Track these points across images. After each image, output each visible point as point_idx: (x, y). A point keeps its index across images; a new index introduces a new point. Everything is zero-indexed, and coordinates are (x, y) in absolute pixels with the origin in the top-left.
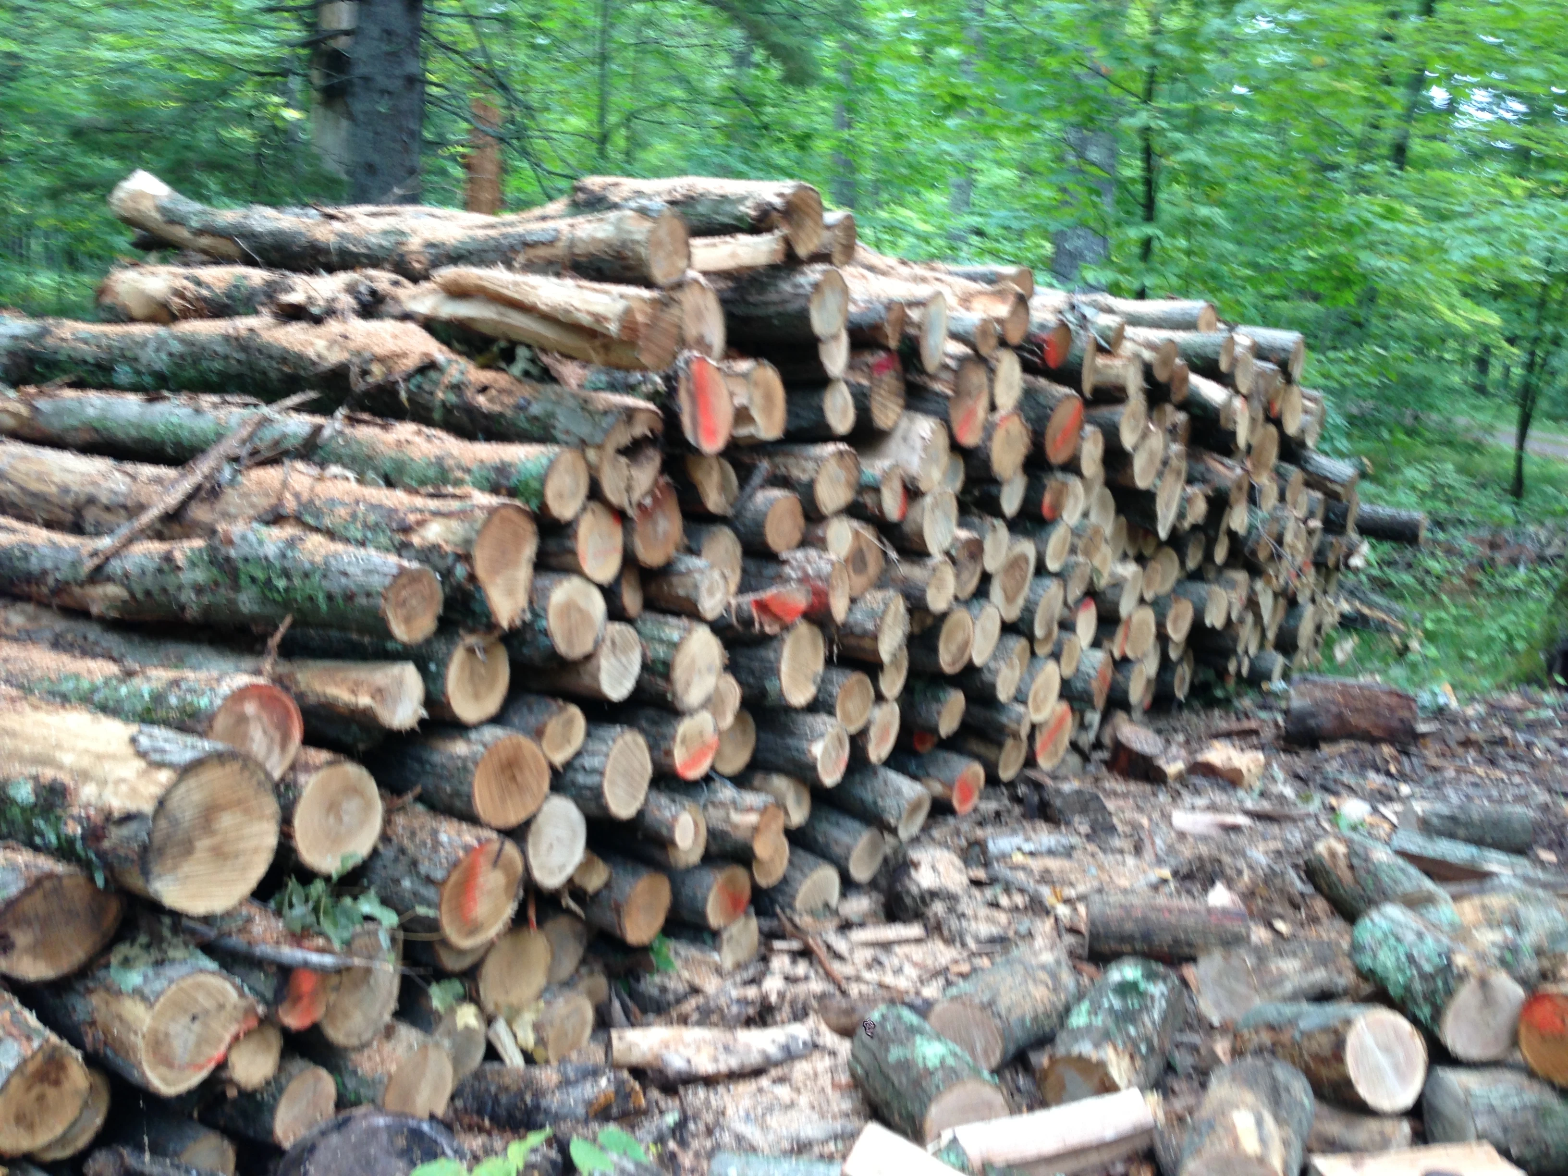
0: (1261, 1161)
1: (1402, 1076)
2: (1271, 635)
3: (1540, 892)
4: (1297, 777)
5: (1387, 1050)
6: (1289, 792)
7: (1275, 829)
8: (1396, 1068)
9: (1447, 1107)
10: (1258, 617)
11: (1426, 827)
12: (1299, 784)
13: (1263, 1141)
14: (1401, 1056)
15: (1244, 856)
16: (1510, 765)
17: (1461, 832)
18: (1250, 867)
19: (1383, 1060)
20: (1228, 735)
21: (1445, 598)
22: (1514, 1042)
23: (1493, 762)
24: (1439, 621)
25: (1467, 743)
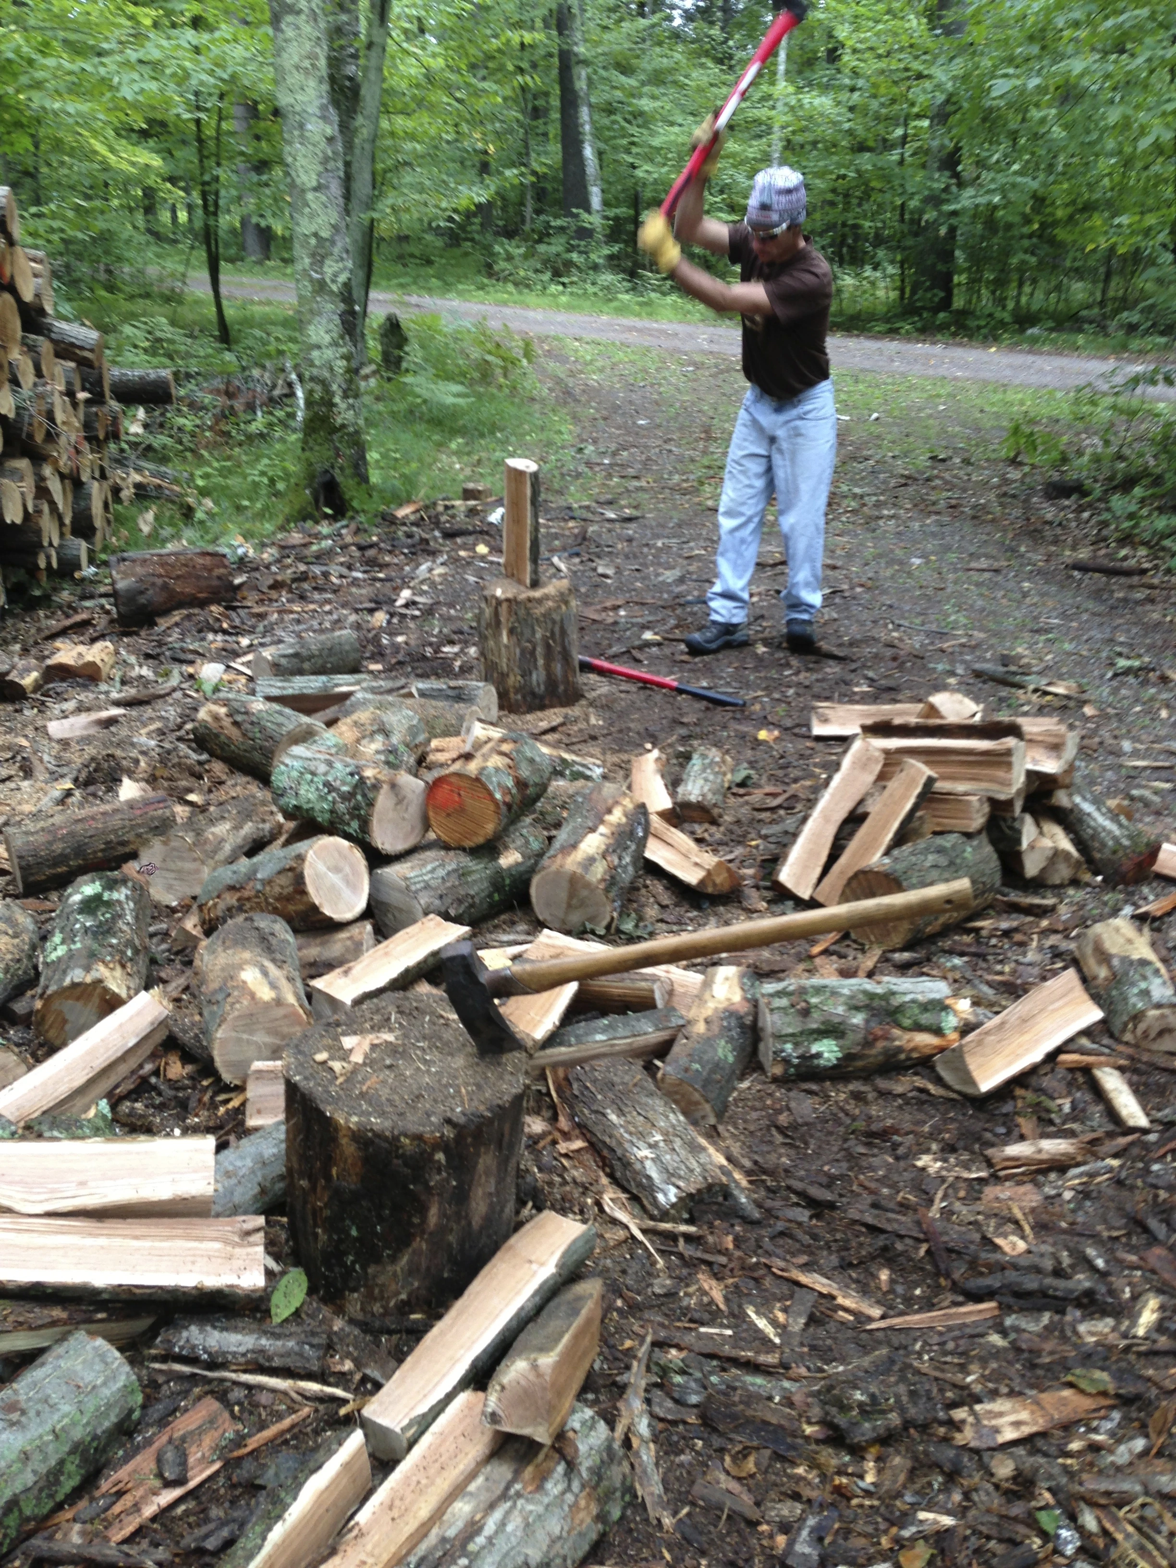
0: (278, 1002)
1: (354, 888)
2: (67, 521)
3: (390, 698)
4: (148, 656)
5: (337, 870)
6: (145, 671)
7: (148, 712)
8: (348, 882)
9: (394, 898)
10: (52, 504)
11: (279, 670)
12: (151, 662)
13: (273, 986)
14: (347, 869)
15: (133, 745)
16: (316, 596)
17: (306, 666)
18: (143, 753)
19: (335, 879)
20: (63, 633)
21: (205, 453)
22: (427, 825)
23: (302, 598)
24: (206, 476)
25: (276, 586)
